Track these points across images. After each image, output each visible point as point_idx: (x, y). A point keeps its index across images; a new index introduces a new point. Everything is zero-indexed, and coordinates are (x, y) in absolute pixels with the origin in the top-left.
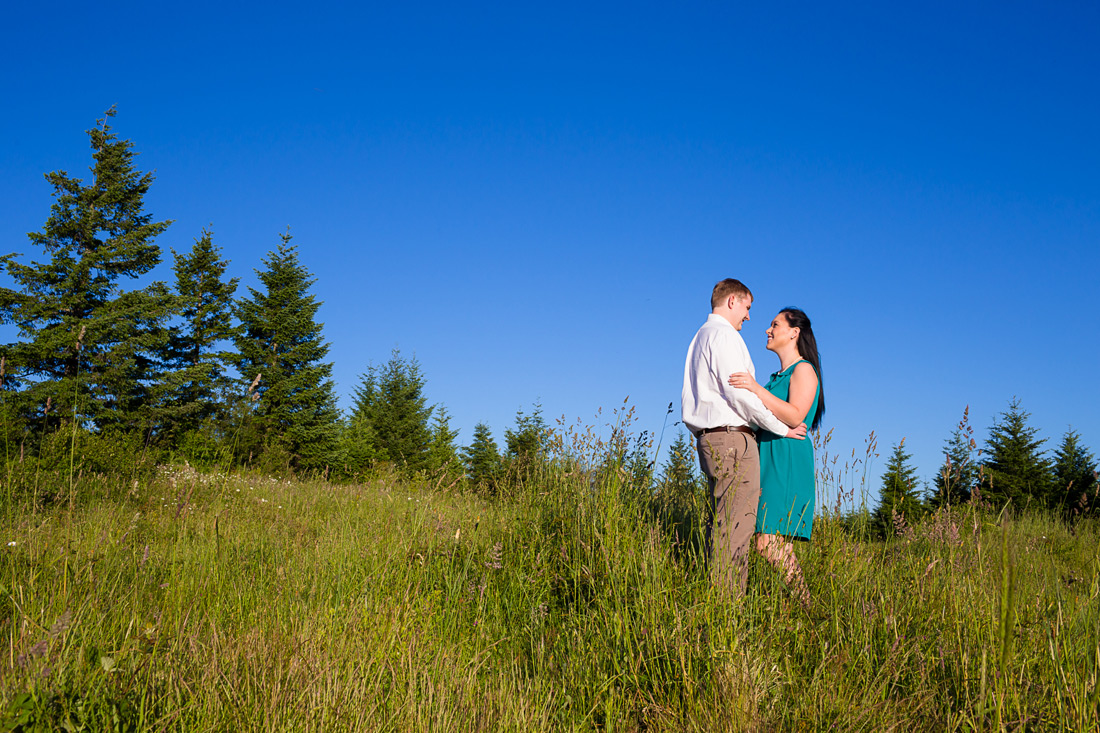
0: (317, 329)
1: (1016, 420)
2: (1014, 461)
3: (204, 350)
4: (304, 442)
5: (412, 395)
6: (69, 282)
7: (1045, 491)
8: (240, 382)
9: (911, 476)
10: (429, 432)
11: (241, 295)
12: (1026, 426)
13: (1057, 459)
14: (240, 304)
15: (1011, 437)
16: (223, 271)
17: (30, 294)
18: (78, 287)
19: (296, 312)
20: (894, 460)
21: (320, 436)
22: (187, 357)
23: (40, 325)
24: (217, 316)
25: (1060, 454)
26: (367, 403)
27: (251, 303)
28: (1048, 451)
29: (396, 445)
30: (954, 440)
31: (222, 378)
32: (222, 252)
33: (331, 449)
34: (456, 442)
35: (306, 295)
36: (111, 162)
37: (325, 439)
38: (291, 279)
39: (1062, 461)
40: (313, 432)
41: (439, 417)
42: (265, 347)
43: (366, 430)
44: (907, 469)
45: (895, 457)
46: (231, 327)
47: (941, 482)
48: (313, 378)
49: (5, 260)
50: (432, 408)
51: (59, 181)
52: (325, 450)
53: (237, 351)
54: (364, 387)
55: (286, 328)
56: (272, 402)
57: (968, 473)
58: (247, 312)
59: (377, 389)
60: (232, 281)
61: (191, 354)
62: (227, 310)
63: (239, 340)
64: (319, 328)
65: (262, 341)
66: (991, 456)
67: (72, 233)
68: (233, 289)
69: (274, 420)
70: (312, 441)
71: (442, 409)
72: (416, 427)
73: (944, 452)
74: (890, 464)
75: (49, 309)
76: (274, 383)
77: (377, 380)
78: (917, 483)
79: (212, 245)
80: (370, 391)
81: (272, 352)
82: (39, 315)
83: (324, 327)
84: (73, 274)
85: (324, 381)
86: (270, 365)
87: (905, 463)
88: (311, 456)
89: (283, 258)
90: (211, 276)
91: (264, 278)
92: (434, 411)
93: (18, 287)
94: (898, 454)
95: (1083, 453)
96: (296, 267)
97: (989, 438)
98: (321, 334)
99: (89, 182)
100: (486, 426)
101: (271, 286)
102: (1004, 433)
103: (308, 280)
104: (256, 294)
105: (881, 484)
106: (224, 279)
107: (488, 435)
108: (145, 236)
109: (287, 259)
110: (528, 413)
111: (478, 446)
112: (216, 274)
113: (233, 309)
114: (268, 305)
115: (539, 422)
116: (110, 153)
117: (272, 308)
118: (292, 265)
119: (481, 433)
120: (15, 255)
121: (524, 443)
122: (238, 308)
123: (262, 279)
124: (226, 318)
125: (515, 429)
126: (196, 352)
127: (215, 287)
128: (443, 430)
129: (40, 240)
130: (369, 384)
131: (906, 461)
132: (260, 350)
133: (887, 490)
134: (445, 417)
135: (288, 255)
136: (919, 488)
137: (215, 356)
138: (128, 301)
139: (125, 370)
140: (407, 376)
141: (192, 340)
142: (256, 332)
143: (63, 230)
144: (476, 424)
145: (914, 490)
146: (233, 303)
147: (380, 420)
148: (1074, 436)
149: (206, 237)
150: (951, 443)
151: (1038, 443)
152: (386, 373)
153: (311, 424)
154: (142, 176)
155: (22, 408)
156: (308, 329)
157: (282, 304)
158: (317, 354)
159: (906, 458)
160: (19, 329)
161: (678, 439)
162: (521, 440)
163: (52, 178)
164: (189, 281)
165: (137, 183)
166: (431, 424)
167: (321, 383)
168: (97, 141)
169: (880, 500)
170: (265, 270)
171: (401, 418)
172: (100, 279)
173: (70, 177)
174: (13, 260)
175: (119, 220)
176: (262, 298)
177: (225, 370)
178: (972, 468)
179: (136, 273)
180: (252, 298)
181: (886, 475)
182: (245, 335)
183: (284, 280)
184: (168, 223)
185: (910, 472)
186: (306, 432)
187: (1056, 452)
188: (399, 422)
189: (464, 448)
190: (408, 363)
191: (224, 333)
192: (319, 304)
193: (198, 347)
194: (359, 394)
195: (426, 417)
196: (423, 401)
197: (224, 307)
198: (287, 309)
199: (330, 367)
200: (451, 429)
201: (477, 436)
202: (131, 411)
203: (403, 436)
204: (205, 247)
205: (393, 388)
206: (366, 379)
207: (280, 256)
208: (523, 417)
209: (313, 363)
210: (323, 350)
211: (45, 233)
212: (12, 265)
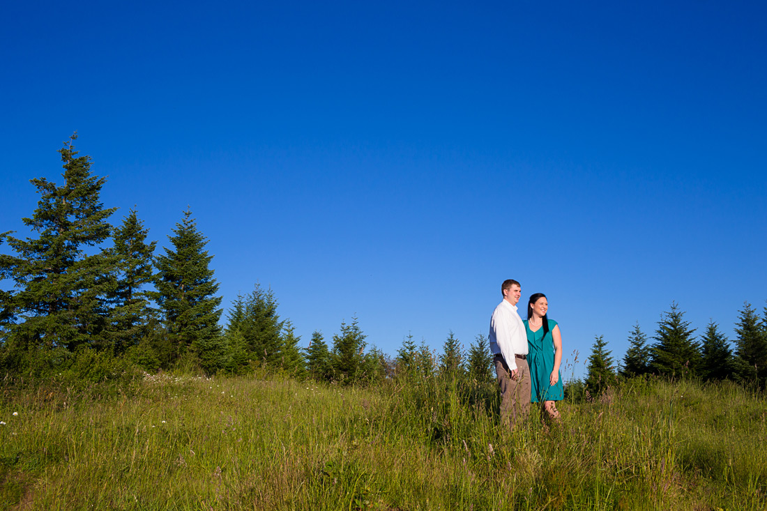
0: (210, 274)
1: (675, 317)
2: (676, 345)
3: (135, 290)
4: (205, 350)
5: (269, 314)
6: (51, 252)
7: (696, 364)
8: (159, 311)
9: (608, 357)
10: (281, 339)
11: (159, 253)
12: (682, 320)
13: (704, 341)
14: (158, 259)
15: (672, 328)
16: (145, 236)
17: (24, 259)
18: (57, 254)
19: (196, 263)
20: (596, 346)
21: (215, 345)
22: (123, 295)
23: (29, 278)
24: (143, 267)
25: (706, 338)
26: (238, 320)
27: (165, 258)
28: (697, 337)
29: (259, 349)
30: (635, 332)
31: (147, 309)
32: (144, 223)
33: (222, 354)
34: (298, 344)
35: (203, 251)
36: (76, 170)
37: (219, 347)
38: (192, 241)
39: (707, 343)
40: (210, 343)
41: (287, 328)
42: (175, 287)
43: (240, 340)
44: (605, 352)
45: (597, 344)
46: (153, 274)
47: (628, 360)
48: (209, 307)
49: (4, 236)
50: (283, 322)
51: (41, 184)
52: (219, 355)
53: (157, 291)
54: (235, 310)
55: (190, 275)
56: (182, 324)
57: (645, 353)
58: (163, 264)
59: (244, 310)
60: (152, 243)
61: (125, 293)
62: (150, 263)
63: (157, 283)
64: (211, 274)
65: (174, 283)
66: (660, 342)
67: (52, 219)
68: (153, 249)
69: (183, 336)
70: (210, 349)
71: (289, 323)
72: (273, 336)
73: (629, 340)
74: (594, 349)
75: (38, 268)
76: (183, 311)
77: (244, 305)
78: (612, 361)
79: (137, 219)
80: (239, 313)
81: (181, 290)
82: (29, 272)
83: (215, 272)
84: (53, 246)
85: (217, 308)
86: (179, 299)
87: (604, 348)
88: (209, 359)
89: (186, 227)
90: (137, 240)
91: (174, 241)
92: (284, 324)
93: (16, 254)
94: (599, 342)
95: (721, 337)
96: (195, 233)
97: (659, 329)
98: (213, 277)
99: (62, 184)
100: (320, 334)
101: (179, 246)
102: (669, 326)
103: (203, 241)
104: (169, 252)
105: (588, 363)
106: (146, 242)
107: (321, 339)
108: (100, 219)
109: (189, 228)
110: (349, 323)
111: (315, 348)
112: (141, 239)
113: (154, 262)
114: (177, 258)
115: (356, 329)
116: (75, 165)
117: (179, 261)
118: (192, 232)
119: (317, 338)
120: (11, 232)
121: (348, 344)
122: (157, 261)
123: (173, 242)
124: (149, 268)
125: (341, 335)
126: (130, 291)
127: (141, 248)
128: (290, 337)
129: (30, 223)
130: (239, 308)
131: (604, 346)
132: (173, 289)
133: (592, 367)
134: (291, 328)
135: (189, 225)
136: (614, 364)
137: (142, 294)
138: (91, 262)
139: (91, 307)
140: (265, 301)
141: (127, 284)
142: (168, 278)
143: (45, 215)
144: (313, 332)
145: (610, 366)
146: (153, 258)
147: (248, 332)
148: (714, 326)
149: (133, 214)
150: (634, 334)
151: (691, 332)
152: (251, 300)
153: (209, 338)
154: (99, 179)
155: (24, 335)
156: (205, 273)
157: (187, 258)
158: (211, 291)
159: (604, 344)
160: (15, 283)
161: (450, 337)
162: (345, 342)
163: (36, 182)
164: (123, 245)
165: (95, 183)
166: (282, 333)
167: (215, 311)
168: (65, 156)
169: (588, 373)
170: (174, 235)
171: (262, 330)
172: (69, 247)
173: (48, 182)
174: (10, 235)
175: (83, 208)
176: (173, 254)
177: (149, 303)
178: (649, 349)
179: (92, 242)
180: (166, 255)
181: (592, 357)
182: (162, 279)
183: (187, 242)
184: (115, 209)
185: (607, 354)
186: (206, 343)
187: (703, 337)
188: (261, 333)
189: (305, 349)
190: (266, 292)
191: (148, 278)
192: (212, 257)
193: (130, 289)
194: (232, 315)
195: (279, 329)
196: (276, 318)
197: (147, 261)
198: (191, 262)
199: (220, 299)
200: (295, 336)
201: (314, 340)
202: (95, 335)
203: (264, 342)
204: (133, 221)
205: (257, 309)
206: (236, 304)
207: (184, 226)
208: (345, 327)
209: (209, 297)
210: (215, 287)
211: (32, 218)
212: (11, 239)
